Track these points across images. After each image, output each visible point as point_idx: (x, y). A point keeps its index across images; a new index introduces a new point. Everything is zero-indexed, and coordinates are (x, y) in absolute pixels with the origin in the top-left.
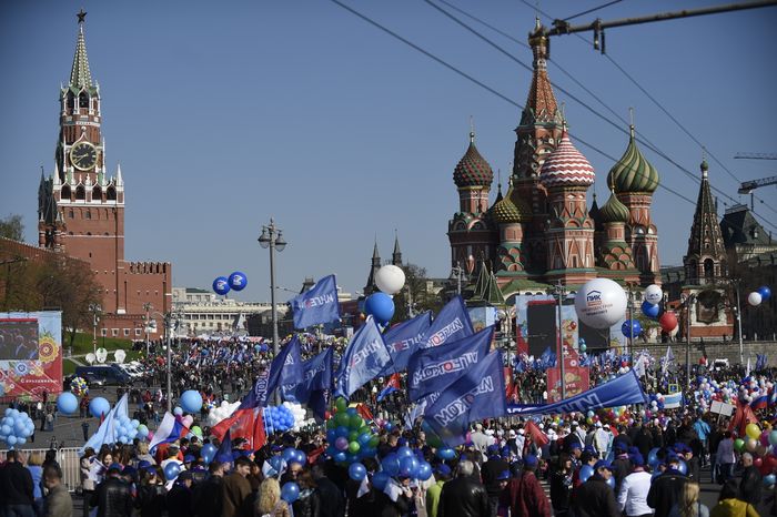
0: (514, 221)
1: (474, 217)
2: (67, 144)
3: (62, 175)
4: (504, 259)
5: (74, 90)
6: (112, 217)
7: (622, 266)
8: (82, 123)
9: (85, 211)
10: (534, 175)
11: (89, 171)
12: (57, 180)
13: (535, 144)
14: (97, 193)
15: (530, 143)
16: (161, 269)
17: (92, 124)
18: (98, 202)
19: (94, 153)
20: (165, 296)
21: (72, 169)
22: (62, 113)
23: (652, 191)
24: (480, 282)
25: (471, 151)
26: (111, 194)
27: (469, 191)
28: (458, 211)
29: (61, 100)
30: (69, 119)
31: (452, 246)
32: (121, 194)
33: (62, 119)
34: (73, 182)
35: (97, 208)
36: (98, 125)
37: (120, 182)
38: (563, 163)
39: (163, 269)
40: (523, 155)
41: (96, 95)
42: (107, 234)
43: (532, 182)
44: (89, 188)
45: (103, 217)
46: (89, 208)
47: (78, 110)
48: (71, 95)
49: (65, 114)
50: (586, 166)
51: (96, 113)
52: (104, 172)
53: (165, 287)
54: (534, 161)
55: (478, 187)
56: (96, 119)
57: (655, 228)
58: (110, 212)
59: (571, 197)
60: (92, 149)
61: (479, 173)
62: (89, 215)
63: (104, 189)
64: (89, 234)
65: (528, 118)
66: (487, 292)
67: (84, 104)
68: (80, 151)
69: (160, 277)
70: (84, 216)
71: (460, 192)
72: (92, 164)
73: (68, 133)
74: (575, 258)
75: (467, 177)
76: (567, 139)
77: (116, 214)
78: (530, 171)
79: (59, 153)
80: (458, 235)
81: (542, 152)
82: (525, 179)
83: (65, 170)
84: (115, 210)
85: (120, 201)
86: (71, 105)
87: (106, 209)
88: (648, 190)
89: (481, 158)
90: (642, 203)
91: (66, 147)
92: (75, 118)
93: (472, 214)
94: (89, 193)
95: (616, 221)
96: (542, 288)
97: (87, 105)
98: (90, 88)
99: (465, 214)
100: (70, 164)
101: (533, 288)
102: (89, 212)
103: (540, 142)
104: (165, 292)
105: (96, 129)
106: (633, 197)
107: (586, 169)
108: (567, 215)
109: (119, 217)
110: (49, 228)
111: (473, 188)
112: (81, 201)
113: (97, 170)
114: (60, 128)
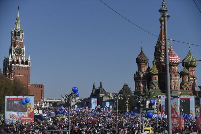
0: (156, 74)
1: (143, 73)
2: (13, 47)
3: (12, 57)
4: (152, 86)
5: (16, 31)
6: (27, 70)
7: (187, 89)
8: (18, 41)
9: (19, 68)
10: (161, 61)
11: (20, 56)
12: (10, 58)
13: (161, 51)
14: (22, 63)
15: (160, 51)
16: (41, 86)
17: (21, 41)
18: (23, 65)
19: (22, 50)
20: (42, 95)
21: (15, 55)
22: (12, 38)
23: (195, 66)
24: (145, 93)
25: (142, 53)
26: (27, 63)
27: (141, 65)
28: (137, 71)
29: (12, 34)
30: (14, 39)
31: (135, 82)
32: (30, 63)
33: (12, 39)
34: (15, 59)
35: (22, 67)
36: (23, 42)
37: (29, 59)
38: (171, 57)
39: (42, 86)
40: (157, 55)
41: (22, 33)
42: (25, 75)
43: (161, 62)
44: (20, 61)
45: (24, 70)
46: (20, 67)
47: (17, 37)
48: (15, 32)
49: (13, 38)
50: (178, 58)
51: (22, 38)
52: (24, 56)
53: (42, 92)
54: (161, 56)
55: (144, 64)
56: (22, 40)
57: (196, 78)
58: (26, 68)
59: (173, 67)
60: (21, 49)
61: (144, 59)
62: (20, 69)
63: (25, 61)
64: (20, 75)
65: (159, 43)
66: (149, 96)
67: (19, 35)
68: (17, 49)
69: (40, 89)
70: (18, 69)
71: (138, 65)
72: (21, 53)
73: (14, 44)
74: (174, 86)
75: (141, 61)
76: (172, 50)
77: (28, 69)
78: (160, 59)
79: (11, 50)
80: (137, 78)
81: (163, 54)
82: (158, 62)
83: (13, 55)
84: (28, 68)
85: (29, 65)
86: (15, 35)
87: (25, 67)
88: (194, 66)
89: (144, 55)
90: (193, 70)
91: (13, 48)
92: (16, 39)
93: (142, 72)
94: (20, 62)
95: (186, 75)
96: (164, 95)
97: (20, 36)
98: (21, 30)
99: (140, 72)
100: (14, 53)
101: (162, 95)
102: (20, 68)
103: (163, 51)
104: (42, 93)
105: (22, 43)
106: (190, 68)
107: (178, 59)
108: (172, 73)
109: (29, 70)
110: (10, 72)
111: (142, 64)
112: (18, 65)
113: (22, 55)
114: (11, 42)
